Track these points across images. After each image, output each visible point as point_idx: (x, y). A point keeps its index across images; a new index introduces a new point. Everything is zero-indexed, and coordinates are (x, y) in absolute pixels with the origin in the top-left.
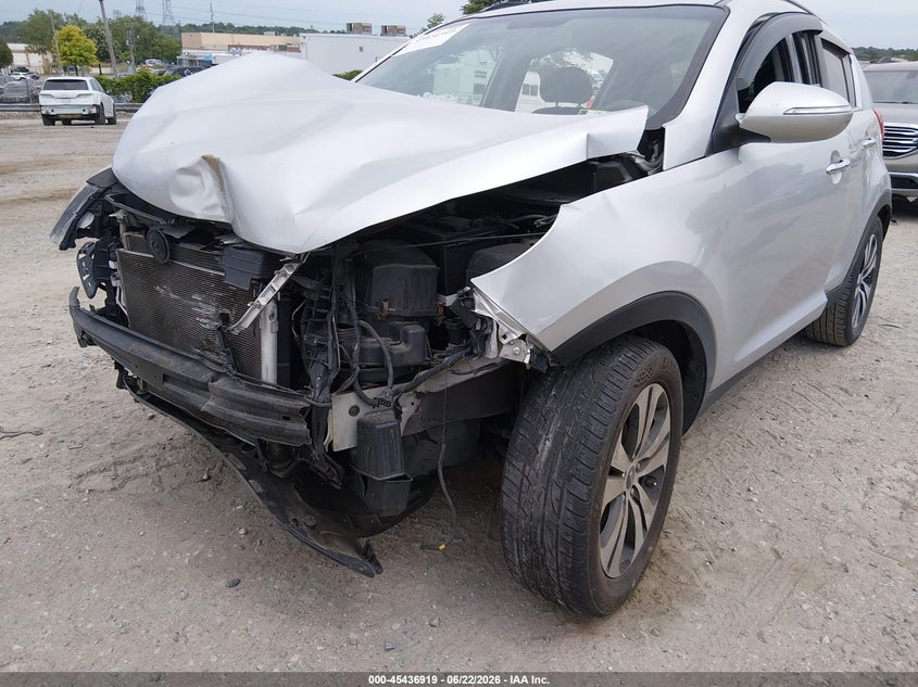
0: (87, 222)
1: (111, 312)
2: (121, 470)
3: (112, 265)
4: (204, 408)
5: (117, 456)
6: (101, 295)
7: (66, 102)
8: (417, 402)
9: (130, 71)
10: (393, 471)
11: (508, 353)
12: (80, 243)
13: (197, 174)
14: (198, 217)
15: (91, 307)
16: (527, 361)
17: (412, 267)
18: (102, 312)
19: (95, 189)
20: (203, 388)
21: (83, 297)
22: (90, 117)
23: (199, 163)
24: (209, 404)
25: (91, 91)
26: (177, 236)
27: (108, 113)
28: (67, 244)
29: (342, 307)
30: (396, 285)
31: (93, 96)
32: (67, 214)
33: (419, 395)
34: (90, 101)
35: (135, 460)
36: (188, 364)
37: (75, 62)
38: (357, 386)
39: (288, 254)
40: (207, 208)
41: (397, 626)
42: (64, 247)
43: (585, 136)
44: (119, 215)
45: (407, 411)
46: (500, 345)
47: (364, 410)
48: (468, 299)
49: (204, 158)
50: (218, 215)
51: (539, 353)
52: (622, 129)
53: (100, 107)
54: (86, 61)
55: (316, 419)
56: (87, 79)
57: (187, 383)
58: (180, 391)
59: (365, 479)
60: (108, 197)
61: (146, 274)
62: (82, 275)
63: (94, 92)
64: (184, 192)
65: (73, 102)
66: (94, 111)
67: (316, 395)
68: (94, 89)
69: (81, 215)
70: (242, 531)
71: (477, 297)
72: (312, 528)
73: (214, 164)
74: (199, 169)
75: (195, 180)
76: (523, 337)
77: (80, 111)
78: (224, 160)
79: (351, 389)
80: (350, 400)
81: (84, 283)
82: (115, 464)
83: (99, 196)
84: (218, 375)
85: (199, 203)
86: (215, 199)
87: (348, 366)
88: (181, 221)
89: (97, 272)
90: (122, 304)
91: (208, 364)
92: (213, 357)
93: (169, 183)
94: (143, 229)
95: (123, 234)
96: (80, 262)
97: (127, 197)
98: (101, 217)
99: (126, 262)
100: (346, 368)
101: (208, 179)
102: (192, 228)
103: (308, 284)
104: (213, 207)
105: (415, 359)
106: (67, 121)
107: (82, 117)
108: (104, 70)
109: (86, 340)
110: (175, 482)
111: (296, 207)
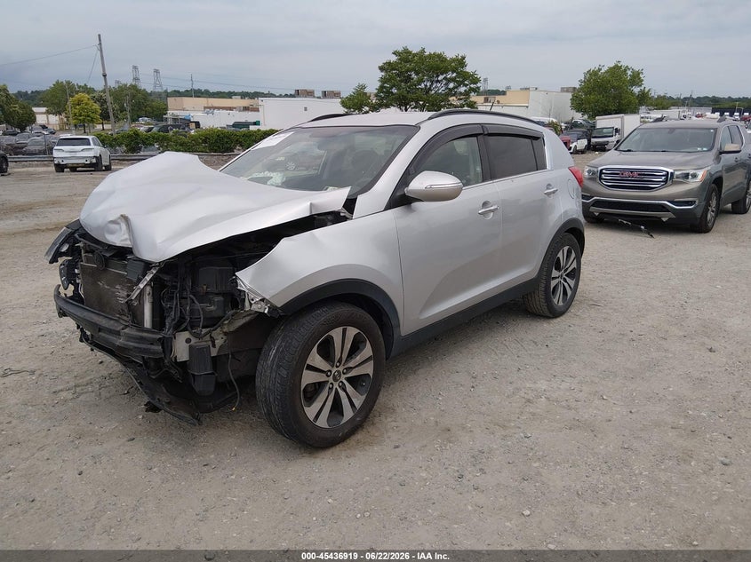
0: (64, 249)
1: (76, 297)
2: (78, 389)
3: (76, 271)
4: (118, 344)
5: (77, 382)
6: (71, 287)
7: (73, 154)
8: (225, 337)
9: (126, 127)
10: (206, 370)
11: (255, 308)
12: (61, 260)
13: (118, 224)
14: (118, 245)
15: (65, 295)
16: (266, 312)
17: (218, 268)
18: (71, 298)
19: (70, 230)
20: (118, 333)
21: (62, 290)
22: (91, 165)
23: (119, 218)
24: (120, 341)
25: (92, 146)
26: (108, 255)
27: (105, 162)
28: (53, 260)
29: (183, 289)
30: (209, 277)
31: (94, 150)
32: (54, 244)
33: (225, 334)
34: (91, 154)
35: (87, 384)
36: (112, 322)
37: (83, 121)
38: (189, 328)
39: (153, 263)
40: (122, 241)
41: (212, 456)
42: (51, 262)
43: (309, 204)
44: (81, 244)
45: (219, 342)
46: (251, 304)
47: (194, 341)
48: (235, 282)
49: (122, 216)
50: (127, 244)
51: (273, 308)
52: (333, 198)
53: (99, 158)
54: (92, 121)
55: (167, 344)
56: (90, 137)
57: (111, 331)
58: (107, 336)
59: (194, 375)
60: (76, 235)
61: (93, 275)
62: (61, 277)
63: (96, 147)
64: (112, 232)
65: (78, 155)
66: (94, 161)
67: (167, 332)
68: (95, 145)
69: (62, 244)
70: (141, 417)
71: (238, 281)
72: (168, 403)
73: (125, 218)
74: (119, 221)
75: (116, 227)
76: (263, 300)
77: (83, 161)
78: (130, 217)
79: (185, 330)
80: (186, 335)
81: (62, 282)
82: (75, 386)
83: (72, 234)
84: (127, 326)
85: (118, 239)
86: (126, 236)
87: (184, 318)
88: (111, 247)
89: (69, 276)
90: (81, 292)
91: (121, 321)
92: (125, 318)
93: (104, 229)
94: (92, 252)
95: (83, 255)
96: (61, 270)
97: (86, 235)
98: (73, 245)
99: (83, 269)
100: (182, 319)
101: (124, 226)
102: (115, 251)
103: (166, 278)
104: (126, 240)
105: (220, 313)
106: (74, 169)
107: (85, 165)
108: (106, 127)
109: (62, 314)
110: (108, 395)
111: (159, 241)
